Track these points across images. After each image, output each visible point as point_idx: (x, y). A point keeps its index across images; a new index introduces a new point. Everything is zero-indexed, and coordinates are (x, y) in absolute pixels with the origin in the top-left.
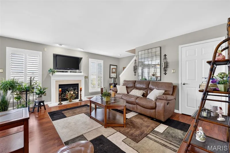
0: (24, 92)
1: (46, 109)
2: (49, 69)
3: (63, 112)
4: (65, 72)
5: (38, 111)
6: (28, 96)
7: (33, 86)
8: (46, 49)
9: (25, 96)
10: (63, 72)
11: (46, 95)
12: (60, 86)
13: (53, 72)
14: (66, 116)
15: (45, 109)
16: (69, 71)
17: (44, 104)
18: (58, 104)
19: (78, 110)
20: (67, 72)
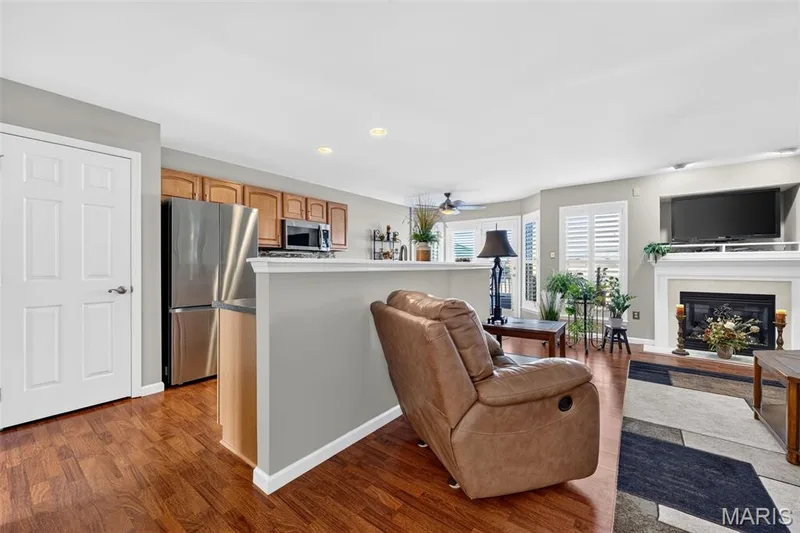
0: (581, 299)
1: (632, 354)
2: (646, 245)
3: (671, 372)
4: (711, 250)
5: (611, 352)
6: (588, 309)
7: (604, 290)
8: (637, 191)
9: (583, 307)
10: (700, 250)
11: (638, 318)
12: (685, 297)
13: (658, 251)
14: (674, 382)
15: (629, 352)
16: (724, 245)
17: (625, 338)
18: (673, 352)
19: (731, 385)
20: (717, 249)
